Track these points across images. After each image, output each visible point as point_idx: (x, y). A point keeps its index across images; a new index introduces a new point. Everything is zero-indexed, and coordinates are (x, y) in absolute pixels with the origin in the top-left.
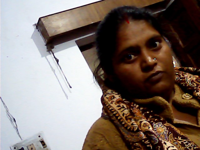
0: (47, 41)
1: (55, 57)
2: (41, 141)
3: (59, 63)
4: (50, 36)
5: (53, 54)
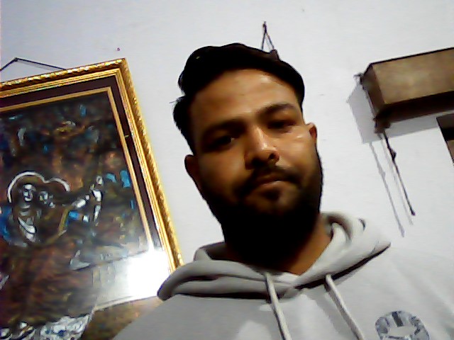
0: (377, 111)
1: (389, 147)
3: (396, 159)
4: (386, 102)
5: (387, 139)
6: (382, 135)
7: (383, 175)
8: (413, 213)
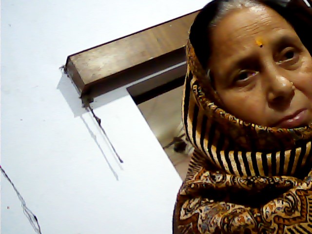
0: (81, 91)
1: (94, 116)
3: (101, 124)
4: (86, 83)
5: (92, 111)
6: (88, 108)
7: (95, 137)
8: (121, 161)
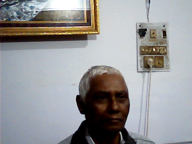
2: (164, 30)
